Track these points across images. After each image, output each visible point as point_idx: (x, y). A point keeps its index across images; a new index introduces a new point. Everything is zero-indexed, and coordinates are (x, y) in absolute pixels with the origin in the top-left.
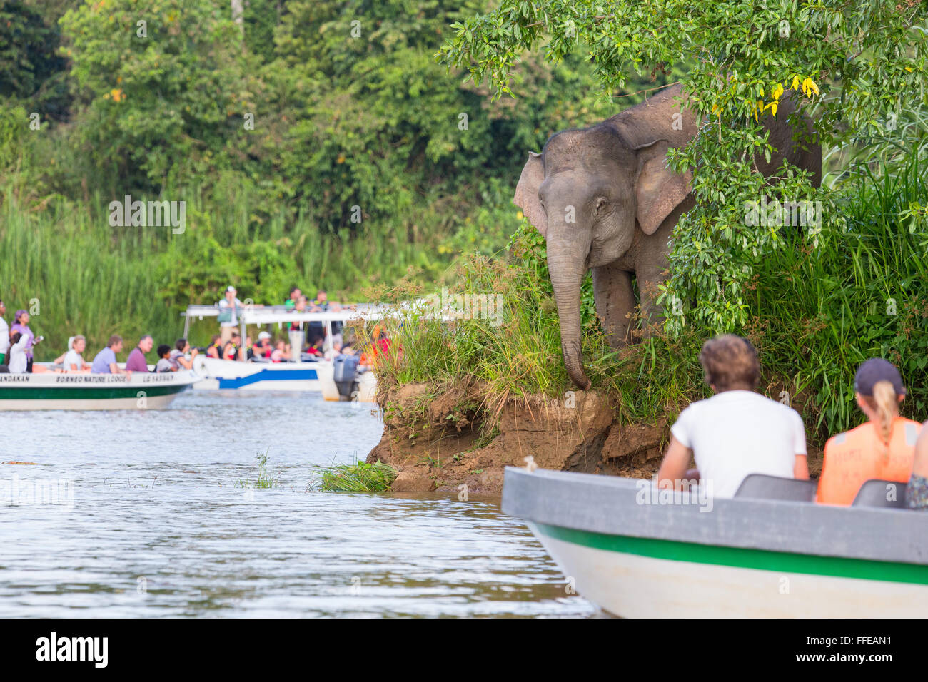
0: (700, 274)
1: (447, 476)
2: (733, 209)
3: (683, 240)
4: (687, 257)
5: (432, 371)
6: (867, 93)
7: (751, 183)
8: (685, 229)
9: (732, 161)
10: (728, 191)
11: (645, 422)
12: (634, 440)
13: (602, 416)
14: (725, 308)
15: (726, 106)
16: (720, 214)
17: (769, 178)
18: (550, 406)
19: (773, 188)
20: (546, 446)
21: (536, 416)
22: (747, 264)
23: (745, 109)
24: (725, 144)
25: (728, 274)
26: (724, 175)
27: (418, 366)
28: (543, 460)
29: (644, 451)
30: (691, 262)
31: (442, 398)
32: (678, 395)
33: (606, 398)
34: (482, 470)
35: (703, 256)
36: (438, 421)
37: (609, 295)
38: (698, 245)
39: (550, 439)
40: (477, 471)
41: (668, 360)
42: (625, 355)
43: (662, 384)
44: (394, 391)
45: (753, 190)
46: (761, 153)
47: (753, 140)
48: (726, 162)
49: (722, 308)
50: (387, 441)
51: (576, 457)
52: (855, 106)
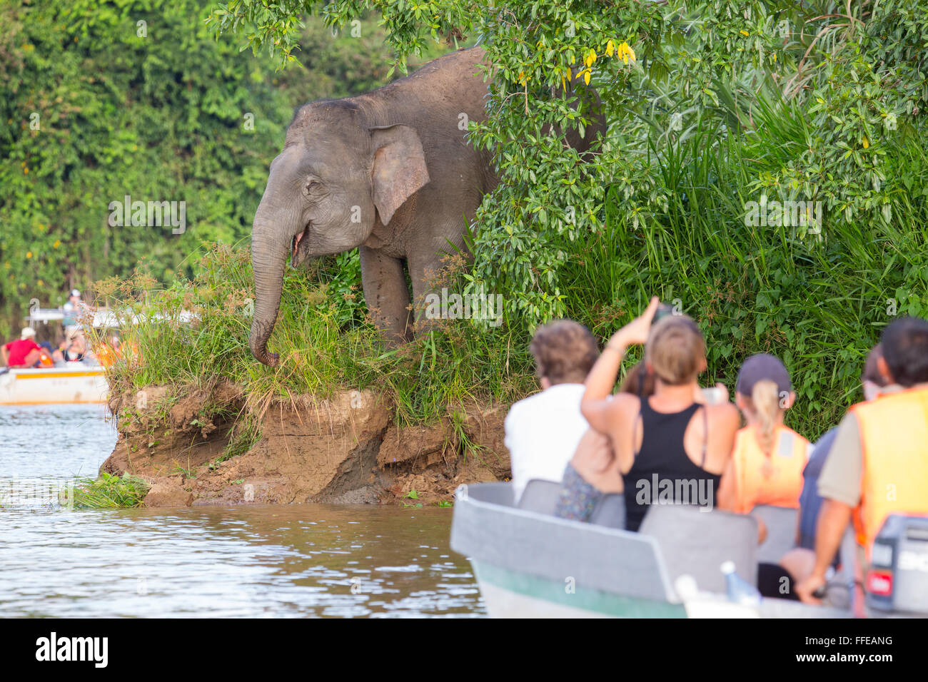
0: (511, 261)
1: (203, 488)
2: (546, 189)
3: (488, 223)
4: (495, 242)
5: (173, 372)
6: (698, 59)
7: (564, 160)
8: (489, 212)
9: (542, 136)
10: (540, 169)
11: (425, 423)
12: (413, 444)
13: (377, 417)
14: (541, 299)
15: (534, 75)
16: (530, 194)
17: (584, 154)
18: (320, 407)
19: (588, 164)
20: (315, 452)
21: (304, 419)
22: (562, 250)
23: (555, 77)
24: (534, 117)
25: (542, 262)
26: (533, 151)
27: (156, 367)
28: (313, 468)
29: (425, 457)
30: (501, 248)
31: (186, 401)
32: (462, 392)
33: (380, 398)
34: (243, 480)
35: (516, 243)
36: (180, 427)
37: (380, 286)
38: (509, 229)
39: (320, 444)
40: (238, 482)
41: (451, 356)
42: (403, 351)
43: (444, 381)
44: (130, 395)
45: (568, 169)
46: (574, 127)
47: (565, 112)
48: (535, 137)
49: (538, 300)
50: (123, 451)
51: (349, 464)
52: (684, 74)
